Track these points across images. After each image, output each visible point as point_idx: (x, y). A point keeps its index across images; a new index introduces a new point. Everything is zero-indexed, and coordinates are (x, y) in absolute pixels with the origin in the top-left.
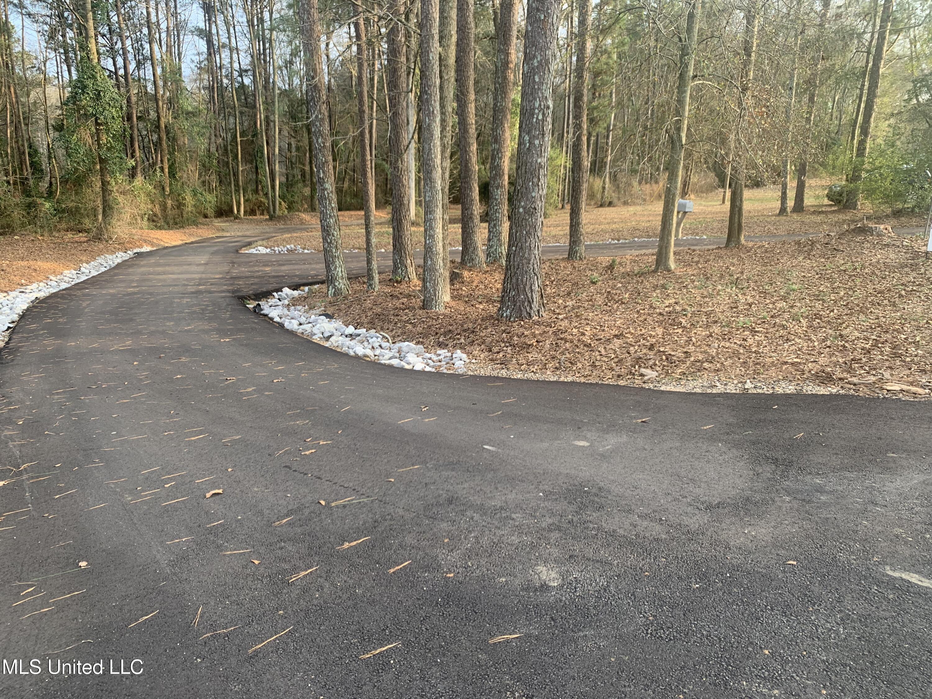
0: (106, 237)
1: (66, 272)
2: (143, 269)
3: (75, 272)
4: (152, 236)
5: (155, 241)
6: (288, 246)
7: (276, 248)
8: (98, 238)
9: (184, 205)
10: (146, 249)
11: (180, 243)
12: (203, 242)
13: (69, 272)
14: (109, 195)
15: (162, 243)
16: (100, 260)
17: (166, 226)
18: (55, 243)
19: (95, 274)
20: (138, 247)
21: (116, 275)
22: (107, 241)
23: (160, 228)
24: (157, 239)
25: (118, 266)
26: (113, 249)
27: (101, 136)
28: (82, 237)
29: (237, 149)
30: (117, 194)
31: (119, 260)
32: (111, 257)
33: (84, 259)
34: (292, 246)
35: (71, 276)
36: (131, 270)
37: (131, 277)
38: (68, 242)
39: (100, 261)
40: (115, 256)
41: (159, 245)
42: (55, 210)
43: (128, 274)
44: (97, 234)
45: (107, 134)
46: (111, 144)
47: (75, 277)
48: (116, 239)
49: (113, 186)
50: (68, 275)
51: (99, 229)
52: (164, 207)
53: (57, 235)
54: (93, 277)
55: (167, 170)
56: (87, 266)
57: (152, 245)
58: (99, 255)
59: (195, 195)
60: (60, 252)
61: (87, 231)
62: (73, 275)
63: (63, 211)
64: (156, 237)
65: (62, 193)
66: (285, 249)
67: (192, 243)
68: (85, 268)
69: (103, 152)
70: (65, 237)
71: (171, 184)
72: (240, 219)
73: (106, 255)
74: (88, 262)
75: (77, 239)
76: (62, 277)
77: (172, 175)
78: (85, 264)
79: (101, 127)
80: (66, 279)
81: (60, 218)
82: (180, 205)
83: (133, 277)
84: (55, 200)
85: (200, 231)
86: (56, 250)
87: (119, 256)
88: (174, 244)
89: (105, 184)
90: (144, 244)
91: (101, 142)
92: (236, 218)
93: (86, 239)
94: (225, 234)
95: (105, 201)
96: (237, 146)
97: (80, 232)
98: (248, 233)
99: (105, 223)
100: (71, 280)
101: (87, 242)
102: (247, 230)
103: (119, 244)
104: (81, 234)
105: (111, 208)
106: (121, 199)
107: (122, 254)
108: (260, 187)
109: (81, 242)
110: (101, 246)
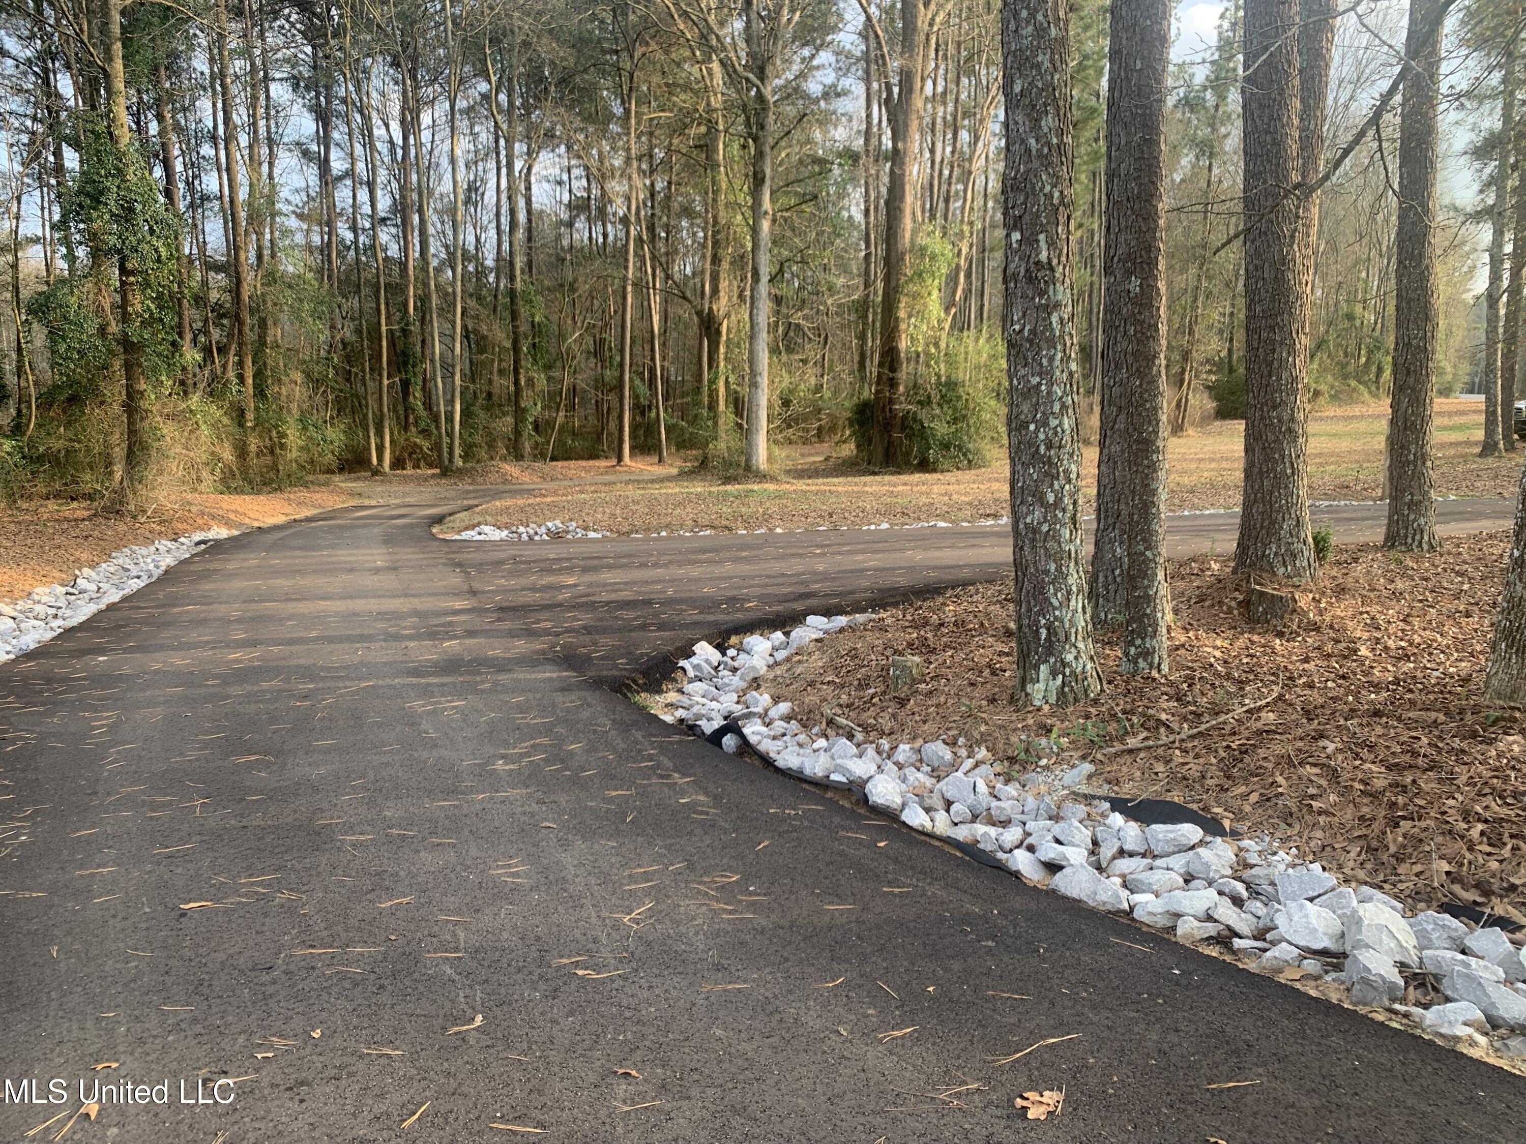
0: (132, 507)
1: (42, 592)
2: (238, 584)
3: (64, 590)
4: (225, 506)
5: (232, 516)
6: (550, 524)
7: (522, 529)
8: (115, 510)
9: (282, 446)
10: (220, 532)
11: (280, 520)
12: (332, 518)
13: (47, 590)
14: (142, 419)
15: (247, 521)
16: (121, 559)
17: (248, 488)
18: (19, 523)
19: (114, 596)
20: (201, 529)
21: (173, 601)
22: (134, 517)
23: (238, 491)
24: (236, 512)
25: (169, 575)
26: (147, 534)
27: (130, 296)
28: (78, 510)
29: (381, 346)
30: (158, 419)
31: (168, 561)
32: (144, 551)
33: (85, 556)
34: (558, 522)
35: (51, 600)
36: (207, 586)
37: (221, 610)
38: (48, 520)
39: (121, 561)
40: (152, 549)
41: (241, 524)
42: (24, 457)
43: (206, 600)
44: (113, 503)
45: (143, 292)
46: (152, 314)
47: (62, 603)
48: (154, 512)
49: (151, 401)
50: (44, 599)
51: (120, 492)
52: (242, 452)
53: (25, 506)
54: (111, 607)
55: (250, 381)
56: (93, 574)
57: (228, 524)
58: (117, 548)
59: (305, 428)
60: (29, 542)
61: (90, 497)
62: (57, 598)
63: (40, 459)
64: (233, 507)
65: (39, 426)
66: (543, 530)
67: (308, 520)
68: (88, 578)
69: (134, 330)
70: (42, 510)
71: (257, 409)
72: (383, 474)
73: (134, 548)
74: (93, 566)
75: (67, 514)
76: (29, 604)
77: (260, 392)
78: (86, 571)
79: (132, 279)
80: (38, 608)
81: (32, 473)
82: (274, 449)
83: (223, 608)
84: (26, 439)
85: (318, 496)
86: (20, 537)
87: (160, 547)
88: (270, 521)
89: (132, 399)
90: (212, 523)
91: (130, 309)
92: (376, 473)
93: (86, 514)
94: (367, 502)
95: (132, 432)
96: (380, 340)
97: (73, 499)
98: (412, 500)
99: (131, 479)
100: (52, 611)
101: (89, 518)
102: (408, 494)
103: (160, 523)
104: (75, 504)
105: (145, 448)
106: (168, 430)
107: (169, 543)
108: (411, 419)
109: (76, 520)
110: (122, 528)
